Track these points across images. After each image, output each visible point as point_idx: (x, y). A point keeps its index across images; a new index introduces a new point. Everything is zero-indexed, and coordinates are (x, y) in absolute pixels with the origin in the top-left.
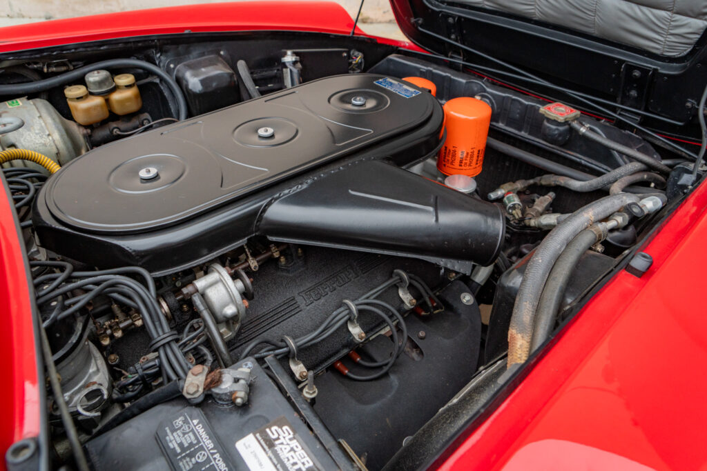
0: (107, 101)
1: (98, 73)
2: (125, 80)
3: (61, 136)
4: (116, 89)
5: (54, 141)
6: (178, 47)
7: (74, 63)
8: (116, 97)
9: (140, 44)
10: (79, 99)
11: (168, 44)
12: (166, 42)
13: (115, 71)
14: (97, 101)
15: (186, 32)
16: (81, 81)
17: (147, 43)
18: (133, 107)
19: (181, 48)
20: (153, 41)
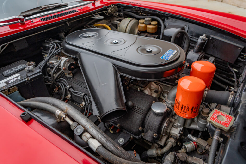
0: (146, 26)
1: (149, 18)
2: (153, 23)
3: (129, 29)
4: (150, 24)
5: (126, 30)
6: (173, 19)
7: (148, 14)
8: (148, 26)
9: (162, 14)
10: (141, 23)
11: (170, 17)
12: (170, 16)
13: (153, 20)
14: (143, 25)
15: (178, 15)
16: (144, 19)
17: (164, 15)
18: (150, 31)
19: (174, 20)
20: (166, 14)
